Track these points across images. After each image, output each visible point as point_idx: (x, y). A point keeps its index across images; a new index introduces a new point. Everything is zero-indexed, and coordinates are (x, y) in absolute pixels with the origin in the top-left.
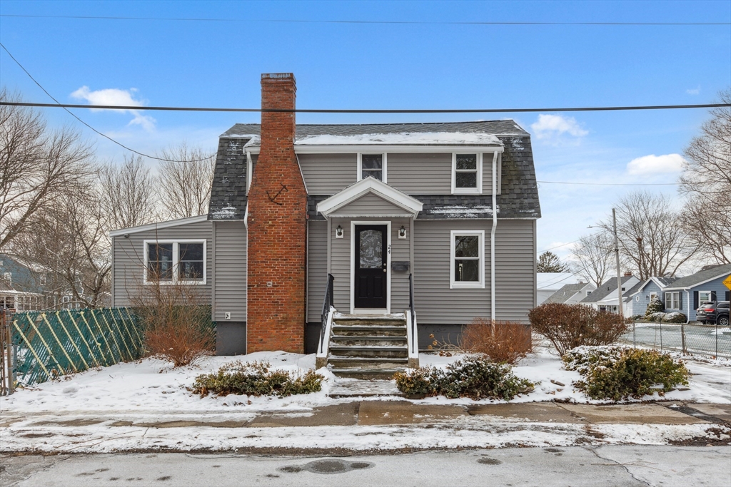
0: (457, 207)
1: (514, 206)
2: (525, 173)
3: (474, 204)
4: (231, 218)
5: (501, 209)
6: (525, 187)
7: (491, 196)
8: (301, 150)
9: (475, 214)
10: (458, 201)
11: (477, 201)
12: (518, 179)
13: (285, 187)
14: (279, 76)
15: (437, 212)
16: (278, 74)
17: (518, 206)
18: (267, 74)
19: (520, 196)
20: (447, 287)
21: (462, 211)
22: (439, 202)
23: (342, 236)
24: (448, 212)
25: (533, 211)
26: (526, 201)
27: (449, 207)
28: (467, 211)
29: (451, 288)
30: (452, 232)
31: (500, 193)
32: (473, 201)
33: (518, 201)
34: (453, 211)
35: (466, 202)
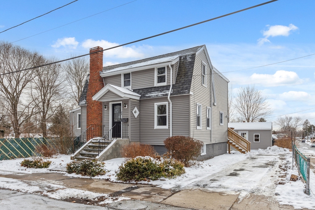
0: (156, 92)
1: (179, 89)
2: (189, 72)
3: (163, 90)
4: (84, 104)
5: (173, 91)
6: (187, 79)
7: (170, 85)
8: (103, 76)
9: (162, 95)
10: (157, 90)
11: (165, 88)
12: (184, 76)
13: (96, 91)
14: (95, 48)
15: (148, 95)
16: (94, 48)
17: (181, 89)
18: (92, 49)
19: (183, 84)
20: (153, 128)
21: (157, 94)
22: (150, 91)
23: (107, 109)
24: (152, 95)
25: (187, 90)
26: (185, 86)
27: (153, 93)
28: (159, 94)
29: (155, 129)
30: (155, 104)
31: (174, 83)
32: (163, 89)
33: (182, 86)
34: (154, 94)
35: (160, 89)
